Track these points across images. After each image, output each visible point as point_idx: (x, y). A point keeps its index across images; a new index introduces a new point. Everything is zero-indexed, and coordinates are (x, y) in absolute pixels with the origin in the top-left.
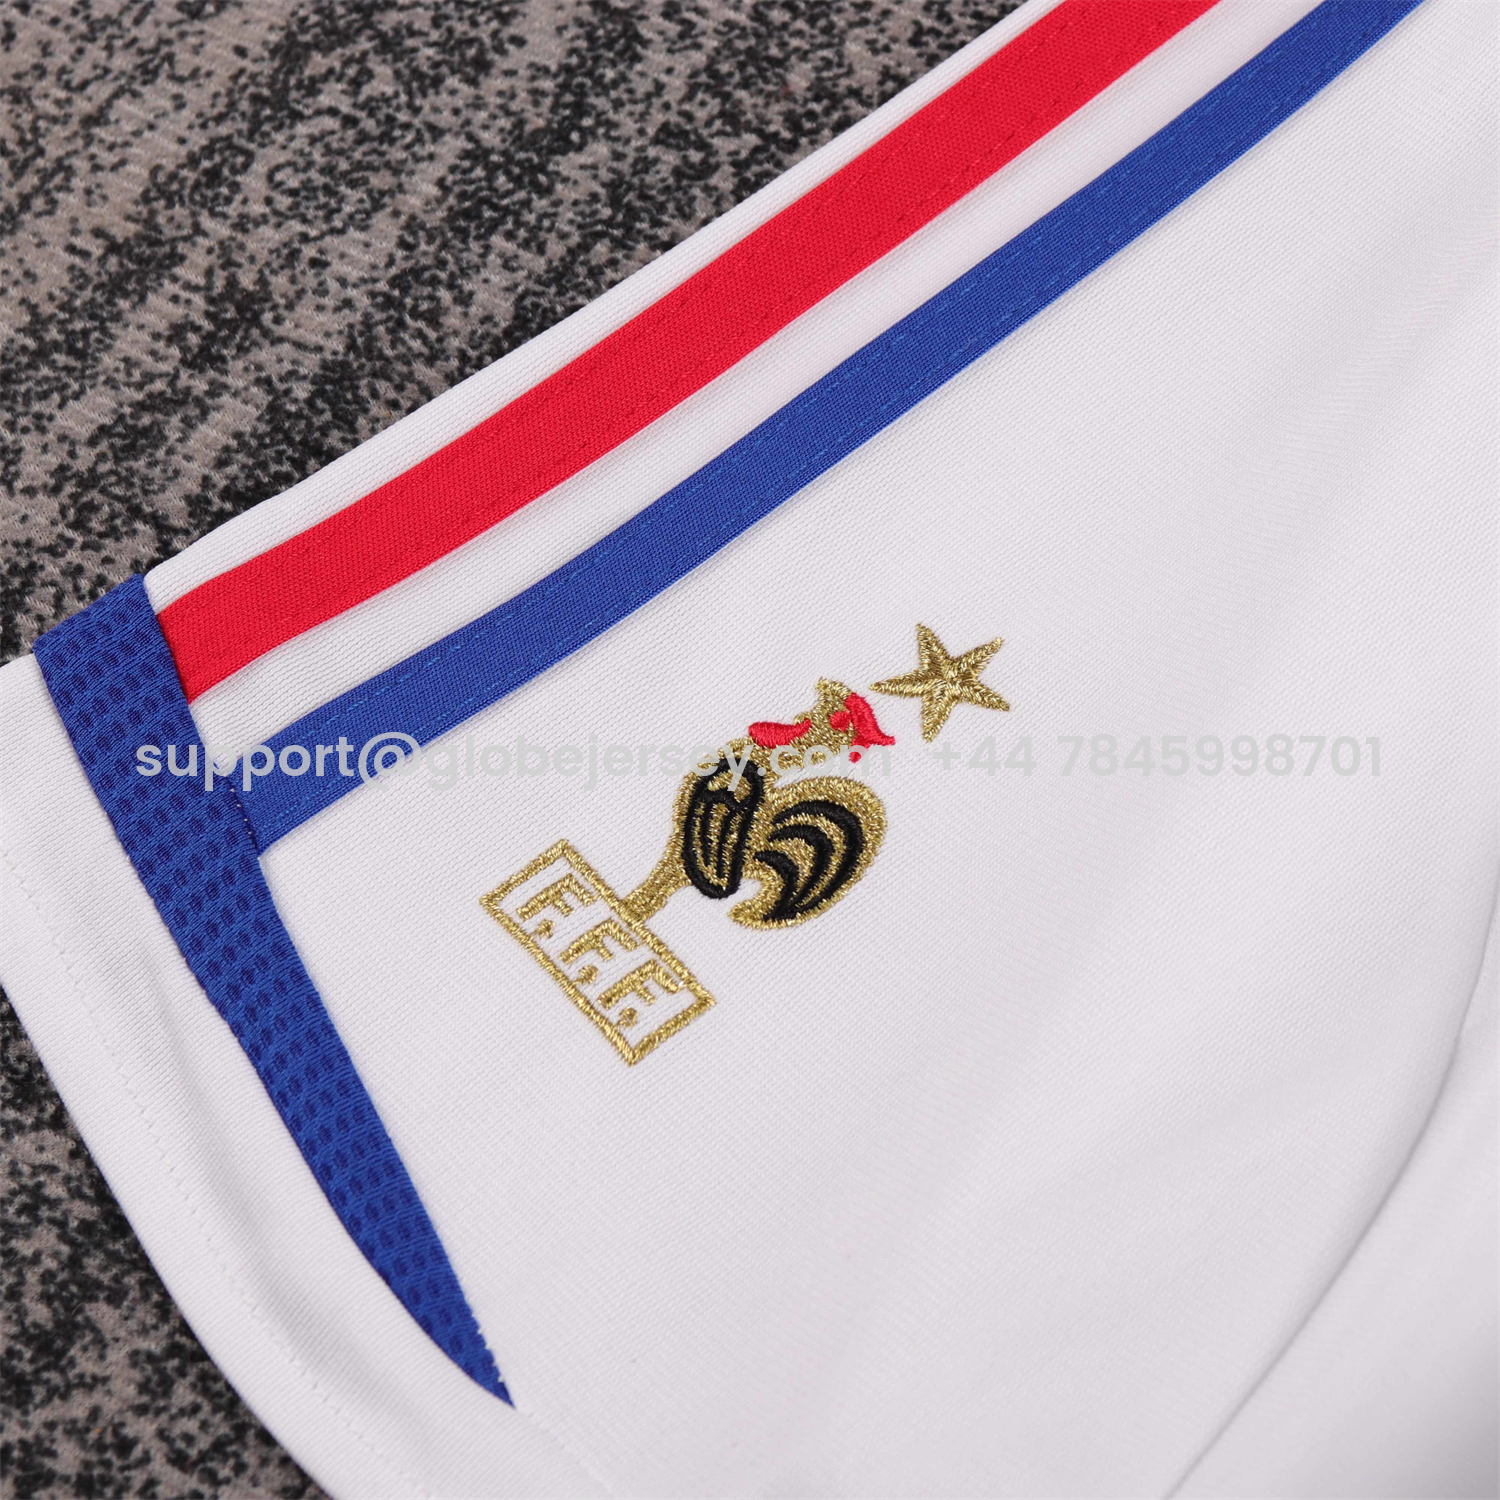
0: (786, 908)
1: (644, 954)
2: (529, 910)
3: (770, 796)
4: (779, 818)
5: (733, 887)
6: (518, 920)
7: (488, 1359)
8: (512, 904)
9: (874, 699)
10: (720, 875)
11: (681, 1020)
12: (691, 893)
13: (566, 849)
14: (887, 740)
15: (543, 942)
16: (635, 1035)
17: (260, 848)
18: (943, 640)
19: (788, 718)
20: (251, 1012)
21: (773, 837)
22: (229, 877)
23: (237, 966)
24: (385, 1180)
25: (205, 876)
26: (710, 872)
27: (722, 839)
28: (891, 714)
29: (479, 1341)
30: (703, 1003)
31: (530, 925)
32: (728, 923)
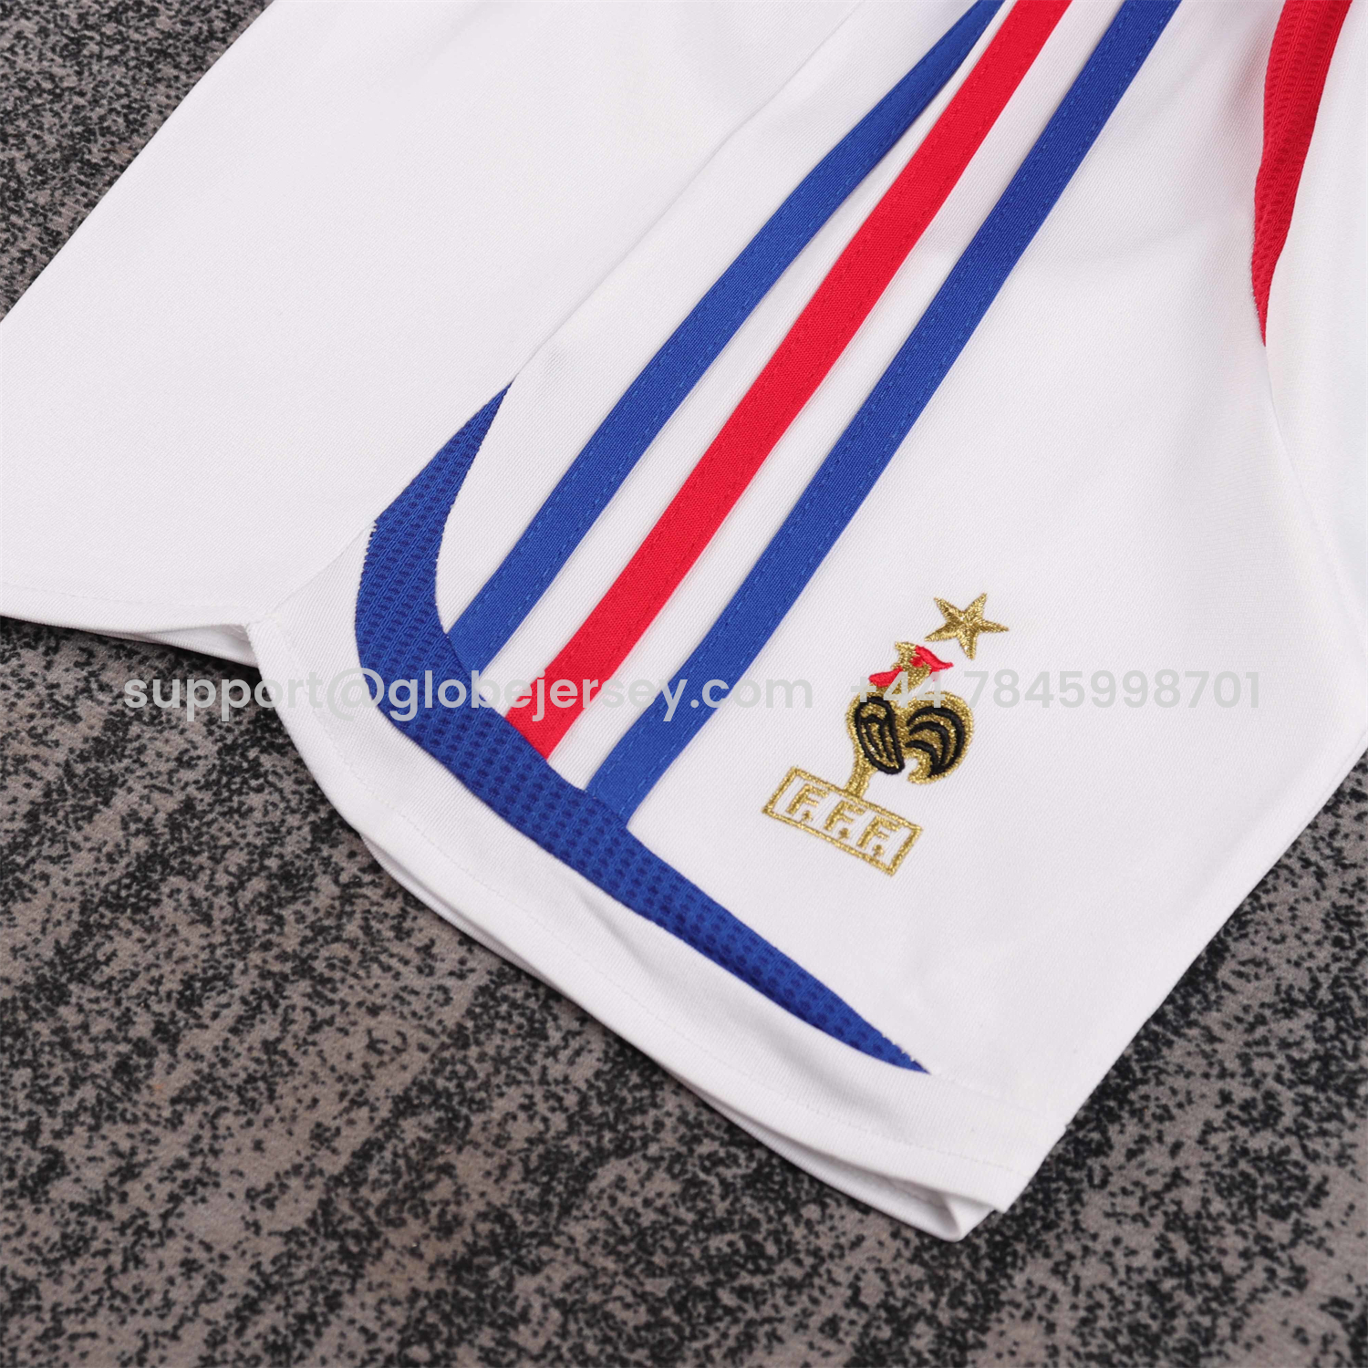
0: (939, 767)
1: (869, 815)
2: (792, 808)
3: (898, 712)
4: (909, 723)
5: (902, 766)
6: (788, 816)
7: (897, 1050)
8: (781, 807)
9: (928, 646)
10: (891, 760)
11: (908, 843)
12: (881, 775)
13: (797, 771)
14: (948, 665)
15: (809, 823)
16: (886, 859)
17: (624, 821)
18: (952, 603)
19: (887, 668)
20: (665, 909)
21: (912, 732)
22: (616, 842)
23: (643, 888)
24: (786, 971)
25: (601, 847)
26: (885, 760)
27: (884, 743)
28: (941, 650)
29: (887, 1042)
30: (914, 831)
31: (798, 816)
32: (909, 785)
